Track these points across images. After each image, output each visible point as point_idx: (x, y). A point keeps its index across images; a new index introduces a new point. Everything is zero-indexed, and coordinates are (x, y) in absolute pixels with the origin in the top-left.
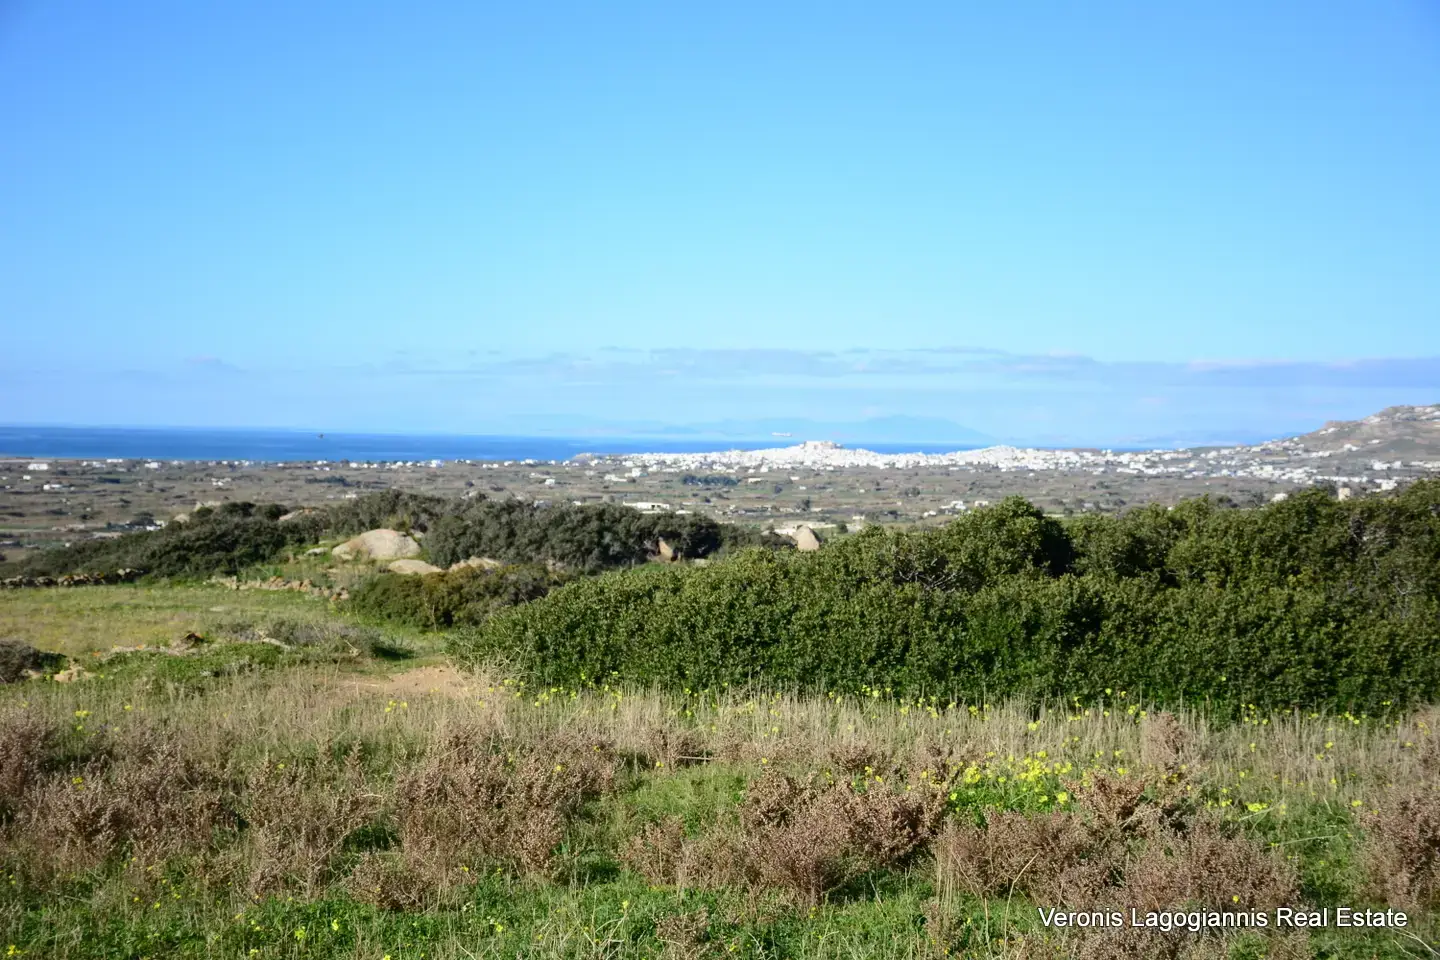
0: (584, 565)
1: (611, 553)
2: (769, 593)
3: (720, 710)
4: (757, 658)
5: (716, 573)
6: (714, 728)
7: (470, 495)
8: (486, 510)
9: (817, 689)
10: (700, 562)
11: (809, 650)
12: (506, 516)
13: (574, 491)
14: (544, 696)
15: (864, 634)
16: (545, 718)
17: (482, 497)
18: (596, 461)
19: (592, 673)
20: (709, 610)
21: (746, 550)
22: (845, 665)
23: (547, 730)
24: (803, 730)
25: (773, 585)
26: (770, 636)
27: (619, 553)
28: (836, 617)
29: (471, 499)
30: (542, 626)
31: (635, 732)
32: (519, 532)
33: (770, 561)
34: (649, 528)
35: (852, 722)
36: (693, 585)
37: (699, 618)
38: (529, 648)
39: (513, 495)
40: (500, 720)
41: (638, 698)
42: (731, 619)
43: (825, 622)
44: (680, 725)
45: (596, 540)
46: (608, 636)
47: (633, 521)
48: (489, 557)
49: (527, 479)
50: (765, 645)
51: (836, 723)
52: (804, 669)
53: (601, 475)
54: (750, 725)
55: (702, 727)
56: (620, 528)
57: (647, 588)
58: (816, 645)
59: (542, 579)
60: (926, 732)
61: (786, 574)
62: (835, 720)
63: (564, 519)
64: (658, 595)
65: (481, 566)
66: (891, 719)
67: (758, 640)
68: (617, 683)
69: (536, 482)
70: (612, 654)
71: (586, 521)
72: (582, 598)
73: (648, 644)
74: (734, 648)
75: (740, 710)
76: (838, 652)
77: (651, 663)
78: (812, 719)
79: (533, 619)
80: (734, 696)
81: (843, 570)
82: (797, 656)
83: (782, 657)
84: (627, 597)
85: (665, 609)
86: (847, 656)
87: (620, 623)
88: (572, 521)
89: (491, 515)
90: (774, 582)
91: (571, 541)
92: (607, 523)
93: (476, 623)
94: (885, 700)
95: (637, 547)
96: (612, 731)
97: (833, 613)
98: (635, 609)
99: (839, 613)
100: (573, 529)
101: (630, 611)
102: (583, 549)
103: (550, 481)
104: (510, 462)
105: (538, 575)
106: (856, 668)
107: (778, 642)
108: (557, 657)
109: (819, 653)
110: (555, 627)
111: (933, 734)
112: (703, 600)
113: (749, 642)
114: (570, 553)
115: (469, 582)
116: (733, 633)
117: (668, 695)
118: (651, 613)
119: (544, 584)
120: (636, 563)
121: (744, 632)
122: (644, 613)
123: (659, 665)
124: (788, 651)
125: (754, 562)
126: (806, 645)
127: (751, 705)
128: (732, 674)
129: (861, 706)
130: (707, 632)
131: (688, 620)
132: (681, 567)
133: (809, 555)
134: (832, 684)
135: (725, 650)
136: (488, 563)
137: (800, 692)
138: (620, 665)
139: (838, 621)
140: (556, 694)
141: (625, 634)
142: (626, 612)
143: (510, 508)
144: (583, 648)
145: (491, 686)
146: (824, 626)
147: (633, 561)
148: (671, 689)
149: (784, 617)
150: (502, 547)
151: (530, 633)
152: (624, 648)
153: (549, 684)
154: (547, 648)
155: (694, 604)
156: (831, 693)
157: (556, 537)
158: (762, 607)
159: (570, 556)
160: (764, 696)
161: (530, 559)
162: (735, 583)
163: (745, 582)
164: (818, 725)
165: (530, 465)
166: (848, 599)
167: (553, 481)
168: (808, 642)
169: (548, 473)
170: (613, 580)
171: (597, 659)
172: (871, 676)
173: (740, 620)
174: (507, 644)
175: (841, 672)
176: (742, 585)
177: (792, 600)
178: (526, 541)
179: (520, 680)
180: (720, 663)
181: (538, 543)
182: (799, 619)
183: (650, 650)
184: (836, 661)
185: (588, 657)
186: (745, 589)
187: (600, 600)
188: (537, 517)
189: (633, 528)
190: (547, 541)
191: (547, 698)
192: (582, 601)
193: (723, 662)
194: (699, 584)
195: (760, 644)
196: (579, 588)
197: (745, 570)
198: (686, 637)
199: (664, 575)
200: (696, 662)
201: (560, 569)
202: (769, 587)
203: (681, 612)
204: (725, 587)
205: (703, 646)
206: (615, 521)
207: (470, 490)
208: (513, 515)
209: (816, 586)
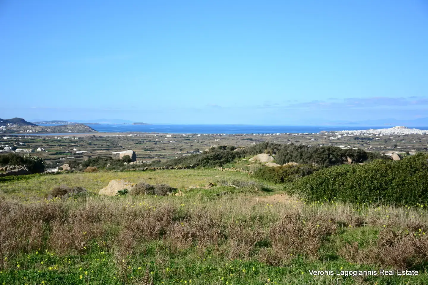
0: (324, 164)
1: (332, 161)
2: (384, 174)
3: (369, 210)
4: (381, 194)
5: (367, 167)
6: (367, 215)
7: (289, 143)
8: (294, 148)
9: (401, 204)
10: (361, 164)
11: (398, 192)
12: (300, 150)
13: (321, 143)
14: (313, 204)
15: (417, 187)
16: (313, 211)
17: (292, 144)
18: (327, 133)
19: (328, 197)
20: (365, 179)
21: (377, 160)
22: (411, 197)
23: (314, 214)
24: (397, 217)
25: (386, 171)
26: (385, 187)
27: (334, 161)
28: (407, 181)
29: (289, 144)
30: (312, 183)
31: (342, 215)
32: (303, 154)
33: (384, 164)
34: (344, 153)
35: (414, 215)
36: (359, 171)
37: (362, 181)
38: (308, 189)
39: (302, 143)
40: (300, 210)
41: (342, 205)
42: (372, 182)
44: (356, 214)
45: (327, 157)
46: (333, 186)
47: (339, 151)
48: (295, 162)
49: (305, 138)
50: (384, 190)
51: (408, 215)
52: (397, 198)
53: (329, 137)
54: (379, 215)
55: (363, 215)
56: (335, 153)
57: (345, 172)
58: (401, 190)
59: (311, 169)
61: (390, 168)
63: (318, 151)
64: (348, 174)
65: (292, 165)
67: (381, 188)
68: (336, 200)
69: (308, 139)
70: (334, 191)
71: (324, 151)
72: (324, 174)
73: (345, 189)
74: (373, 191)
75: (375, 210)
76: (408, 193)
77: (346, 195)
78: (400, 214)
79: (309, 181)
80: (373, 206)
81: (410, 167)
82: (394, 194)
83: (389, 194)
84: (338, 174)
85: (351, 178)
86: (411, 194)
87: (336, 182)
88: (320, 151)
89: (295, 149)
90: (386, 170)
91: (320, 157)
92: (331, 152)
93: (292, 181)
94: (425, 208)
95: (340, 159)
96: (335, 215)
98: (341, 178)
99: (409, 180)
100: (320, 154)
101: (340, 179)
102: (323, 160)
103: (313, 139)
104: (301, 134)
105: (310, 168)
106: (415, 198)
107: (388, 189)
108: (317, 192)
109: (402, 193)
110: (316, 183)
112: (363, 176)
114: (319, 161)
115: (289, 169)
116: (373, 186)
117: (352, 205)
118: (346, 179)
119: (312, 170)
120: (340, 164)
121: (376, 186)
122: (344, 179)
123: (349, 195)
124: (391, 192)
125: (379, 164)
127: (379, 208)
128: (373, 199)
129: (417, 210)
130: (364, 185)
131: (358, 182)
132: (355, 166)
133: (398, 162)
134: (406, 203)
135: (371, 191)
136: (294, 164)
137: (396, 205)
138: (337, 194)
139: (408, 183)
140: (317, 203)
141: (338, 186)
142: (338, 179)
143: (301, 147)
144: (325, 190)
145: (297, 200)
146: (403, 184)
147: (339, 163)
148: (353, 203)
149: (390, 181)
150: (298, 159)
151: (308, 185)
152: (338, 190)
153: (314, 200)
154: (314, 189)
155: (360, 177)
156: (406, 206)
157: (315, 156)
158: (382, 178)
159: (319, 162)
160: (383, 206)
161: (307, 162)
162: (373, 170)
163: (377, 170)
164: (402, 215)
165: (306, 134)
166: (411, 176)
167: (314, 139)
168: (398, 189)
169: (312, 137)
170: (334, 169)
171: (329, 193)
172: (420, 200)
173: (375, 182)
174: (302, 188)
175: (409, 199)
176: (376, 171)
177: (392, 176)
178: (306, 157)
179: (306, 199)
180: (369, 195)
181: (310, 158)
182: (395, 182)
184: (408, 195)
185: (327, 192)
186: (377, 172)
187: (330, 175)
188: (309, 150)
189: (339, 153)
190: (312, 157)
191: (314, 204)
192: (324, 176)
193: (370, 195)
194: (362, 171)
195: (382, 189)
196: (323, 171)
197: (377, 166)
198: (358, 187)
199: (350, 168)
200: (361, 195)
201: (316, 165)
202: (384, 172)
203: (356, 179)
204: (370, 171)
205: (363, 190)
206: (333, 151)
207: (289, 142)
208: (302, 149)
209: (400, 172)
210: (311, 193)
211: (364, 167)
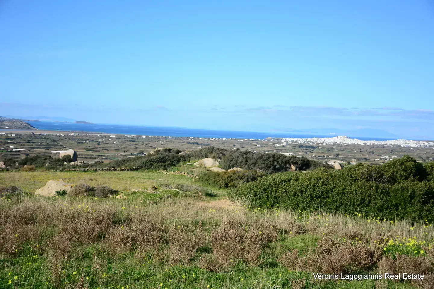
0: (268, 170)
1: (276, 168)
2: (326, 182)
3: (310, 217)
4: (322, 202)
5: (310, 175)
6: (308, 223)
8: (239, 153)
9: (341, 213)
10: (304, 172)
11: (338, 200)
12: (245, 155)
13: (266, 149)
14: (255, 210)
15: (356, 196)
16: (256, 217)
17: (238, 149)
18: (272, 140)
19: (271, 204)
20: (307, 186)
21: (319, 168)
22: (350, 205)
23: (257, 220)
24: (336, 225)
25: (327, 180)
26: (326, 195)
27: (279, 168)
28: (347, 190)
29: (235, 150)
30: (256, 189)
31: (283, 223)
32: (249, 160)
33: (327, 172)
34: (288, 161)
35: (352, 224)
36: (302, 179)
37: (304, 189)
38: (251, 195)
39: (247, 149)
40: (243, 217)
41: (285, 212)
42: (314, 190)
43: (344, 192)
44: (297, 221)
45: (272, 164)
46: (276, 193)
47: (283, 158)
48: (240, 168)
49: (251, 144)
50: (325, 198)
51: (346, 224)
52: (337, 207)
53: (274, 144)
54: (319, 222)
55: (304, 222)
56: (279, 160)
57: (288, 179)
58: (341, 199)
59: (255, 175)
60: (376, 228)
61: (332, 177)
62: (346, 222)
63: (263, 157)
64: (291, 181)
65: (237, 170)
66: (365, 223)
67: (322, 196)
68: (278, 207)
69: (254, 145)
70: (277, 198)
71: (269, 158)
72: (268, 181)
73: (288, 196)
74: (315, 199)
75: (316, 218)
76: (348, 202)
77: (289, 202)
78: (339, 222)
79: (253, 187)
80: (314, 213)
81: (350, 176)
82: (334, 202)
83: (330, 202)
84: (282, 182)
85: (294, 186)
86: (350, 203)
87: (280, 189)
88: (265, 158)
89: (241, 155)
91: (265, 164)
92: (275, 159)
93: (236, 187)
94: (363, 217)
95: (284, 166)
96: (276, 222)
97: (346, 189)
98: (284, 185)
99: (348, 189)
100: (265, 160)
102: (268, 166)
103: (258, 145)
104: (247, 139)
105: (254, 174)
106: (353, 206)
107: (329, 197)
108: (260, 199)
109: (341, 202)
110: (260, 190)
111: (378, 229)
112: (305, 184)
113: (319, 197)
114: (264, 167)
115: (233, 175)
116: (314, 194)
117: (294, 212)
118: (289, 187)
120: (284, 171)
121: (318, 194)
122: (287, 187)
123: (291, 203)
124: (332, 200)
125: (322, 173)
126: (338, 199)
127: (319, 216)
128: (314, 207)
129: (355, 218)
130: (306, 193)
131: (300, 189)
132: (298, 173)
133: (339, 171)
134: (345, 211)
135: (312, 199)
136: (239, 169)
137: (335, 213)
138: (279, 202)
139: (348, 192)
140: (260, 210)
141: (281, 193)
142: (282, 186)
143: (246, 153)
144: (268, 196)
145: (240, 206)
146: (343, 193)
147: (283, 171)
148: (295, 210)
149: (331, 190)
150: (243, 165)
151: (252, 191)
152: (281, 197)
153: (257, 207)
154: (257, 196)
155: (303, 185)
156: (345, 214)
157: (260, 162)
158: (324, 186)
160: (324, 214)
161: (252, 168)
162: (315, 179)
163: (319, 179)
164: (341, 224)
165: (253, 140)
166: (351, 185)
167: (259, 145)
168: (338, 198)
169: (258, 143)
170: (278, 176)
171: (272, 200)
172: (358, 209)
173: (317, 190)
174: (245, 194)
175: (348, 208)
176: (318, 179)
177: (333, 185)
178: (251, 163)
179: (249, 205)
180: (310, 203)
181: (255, 164)
182: (336, 191)
183: (289, 198)
184: (347, 204)
185: (269, 199)
186: (319, 181)
187: (274, 182)
188: (254, 156)
189: (283, 160)
190: (257, 163)
191: (257, 211)
192: (268, 182)
193: (311, 203)
194: (304, 178)
195: (323, 197)
196: (267, 178)
197: (319, 175)
198: (300, 194)
199: (293, 175)
200: (303, 202)
201: (261, 172)
202: (326, 180)
203: (298, 187)
204: (312, 180)
205: (305, 197)
206: (278, 158)
207: (234, 147)
208: (247, 155)
209: (341, 181)
210: (254, 199)
211: (307, 175)
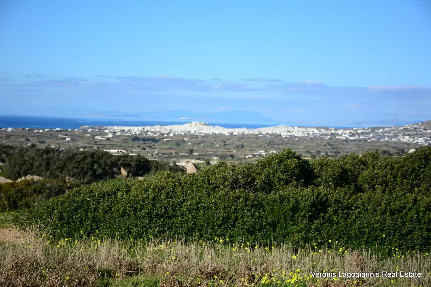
0: (84, 179)
1: (97, 174)
2: (172, 193)
3: (148, 249)
4: (166, 224)
5: (147, 183)
6: (144, 257)
7: (28, 145)
8: (36, 152)
9: (194, 239)
10: (140, 178)
11: (190, 220)
12: (46, 155)
13: (80, 144)
14: (61, 242)
15: (217, 213)
16: (62, 253)
17: (33, 146)
18: (91, 130)
19: (86, 231)
20: (143, 201)
21: (161, 173)
22: (207, 227)
23: (63, 259)
24: (187, 258)
25: (174, 189)
26: (172, 213)
27: (101, 173)
28: (203, 204)
29: (28, 147)
30: (62, 209)
31: (106, 260)
32: (52, 163)
33: (173, 178)
34: (116, 162)
35: (210, 254)
36: (136, 189)
37: (138, 205)
38: (54, 219)
39: (49, 145)
40: (39, 254)
41: (108, 242)
42: (154, 205)
43: (198, 207)
44: (128, 256)
45: (90, 167)
46: (94, 213)
47: (108, 158)
48: (37, 175)
49: (57, 138)
50: (170, 218)
51: (202, 255)
52: (188, 230)
53: (93, 136)
54: (162, 256)
55: (138, 257)
56: (102, 162)
57: (114, 190)
58: (194, 218)
59: (63, 186)
60: (244, 259)
61: (180, 184)
62: (202, 253)
63: (75, 157)
64: (119, 194)
65: (32, 179)
66: (228, 254)
67: (166, 215)
68: (98, 236)
69: (61, 139)
70: (96, 222)
71: (85, 158)
72: (82, 195)
73: (113, 217)
74: (155, 219)
75: (157, 249)
76: (204, 221)
77: (115, 226)
78: (191, 254)
79: (57, 206)
80: (154, 242)
81: (207, 183)
82: (185, 223)
83: (178, 223)
84: (104, 195)
85: (122, 200)
86: (208, 223)
87: (100, 207)
88: (78, 158)
89: (38, 155)
90: (175, 188)
91: (78, 168)
92: (96, 159)
93: (29, 207)
94: (226, 244)
95: (110, 171)
96: (95, 259)
97: (202, 203)
98: (108, 200)
99: (205, 203)
100: (79, 162)
101: (105, 202)
102: (84, 171)
103: (68, 139)
104: (48, 130)
105: (61, 184)
106: (212, 229)
107: (176, 216)
108: (69, 223)
109: (195, 222)
110: (68, 209)
111: (248, 260)
112: (140, 196)
113: (162, 216)
114: (77, 173)
115: (26, 187)
116: (154, 212)
117: (122, 242)
118: (115, 202)
119: (64, 188)
120: (109, 178)
121: (160, 212)
122: (112, 202)
123: (118, 227)
124: (180, 221)
125: (165, 179)
126: (189, 218)
127: (162, 246)
128: (154, 232)
129: (214, 247)
130: (142, 211)
131: (133, 205)
132: (130, 181)
133: (191, 175)
134: (201, 236)
135: (151, 220)
136: (36, 178)
137: (186, 240)
138: (100, 227)
139: (204, 207)
140: (67, 241)
141: (102, 212)
142: (103, 202)
143: (48, 151)
144: (82, 219)
145: (35, 237)
146: (198, 209)
147: (108, 178)
148: (124, 238)
149: (179, 205)
150: (43, 170)
151: (56, 212)
152: (102, 219)
153: (64, 237)
154: (64, 219)
155: (136, 198)
156: (200, 241)
157: (70, 165)
158: (169, 200)
159: (77, 175)
160: (168, 242)
161: (57, 176)
162: (156, 188)
163: (161, 188)
164: (194, 256)
165: (58, 131)
166: (209, 196)
167: (69, 139)
168: (190, 216)
169: (67, 135)
170: (97, 187)
171: (89, 224)
172: (219, 233)
173: (158, 206)
174: (44, 217)
175: (205, 231)
176: (159, 189)
177: (183, 197)
178: (56, 167)
179: (50, 235)
180: (148, 226)
181: (62, 169)
182: (186, 206)
183: (114, 220)
184: (203, 226)
185: (84, 223)
186: (161, 191)
187: (91, 196)
188: (61, 156)
189: (108, 162)
190: (66, 167)
191: (63, 243)
192: (82, 196)
193: (150, 226)
194: (139, 189)
195: (167, 217)
196: (80, 190)
197: (161, 182)
198: (132, 214)
199: (122, 184)
200: (137, 226)
201: (72, 181)
202: (172, 190)
203: (130, 202)
204: (151, 190)
205: (140, 218)
206: (100, 158)
207: (28, 142)
208: (49, 155)
209: (194, 190)
210: (59, 225)
211: (142, 183)
